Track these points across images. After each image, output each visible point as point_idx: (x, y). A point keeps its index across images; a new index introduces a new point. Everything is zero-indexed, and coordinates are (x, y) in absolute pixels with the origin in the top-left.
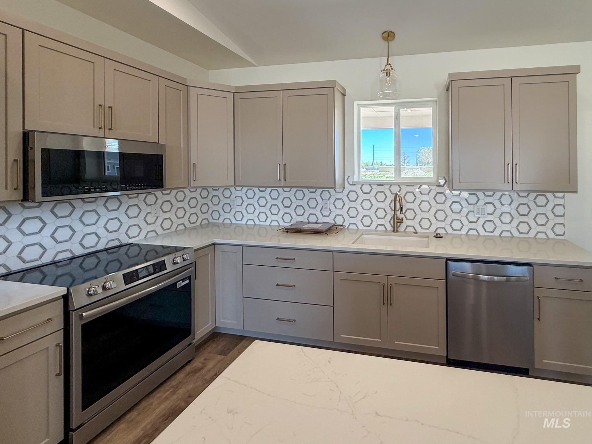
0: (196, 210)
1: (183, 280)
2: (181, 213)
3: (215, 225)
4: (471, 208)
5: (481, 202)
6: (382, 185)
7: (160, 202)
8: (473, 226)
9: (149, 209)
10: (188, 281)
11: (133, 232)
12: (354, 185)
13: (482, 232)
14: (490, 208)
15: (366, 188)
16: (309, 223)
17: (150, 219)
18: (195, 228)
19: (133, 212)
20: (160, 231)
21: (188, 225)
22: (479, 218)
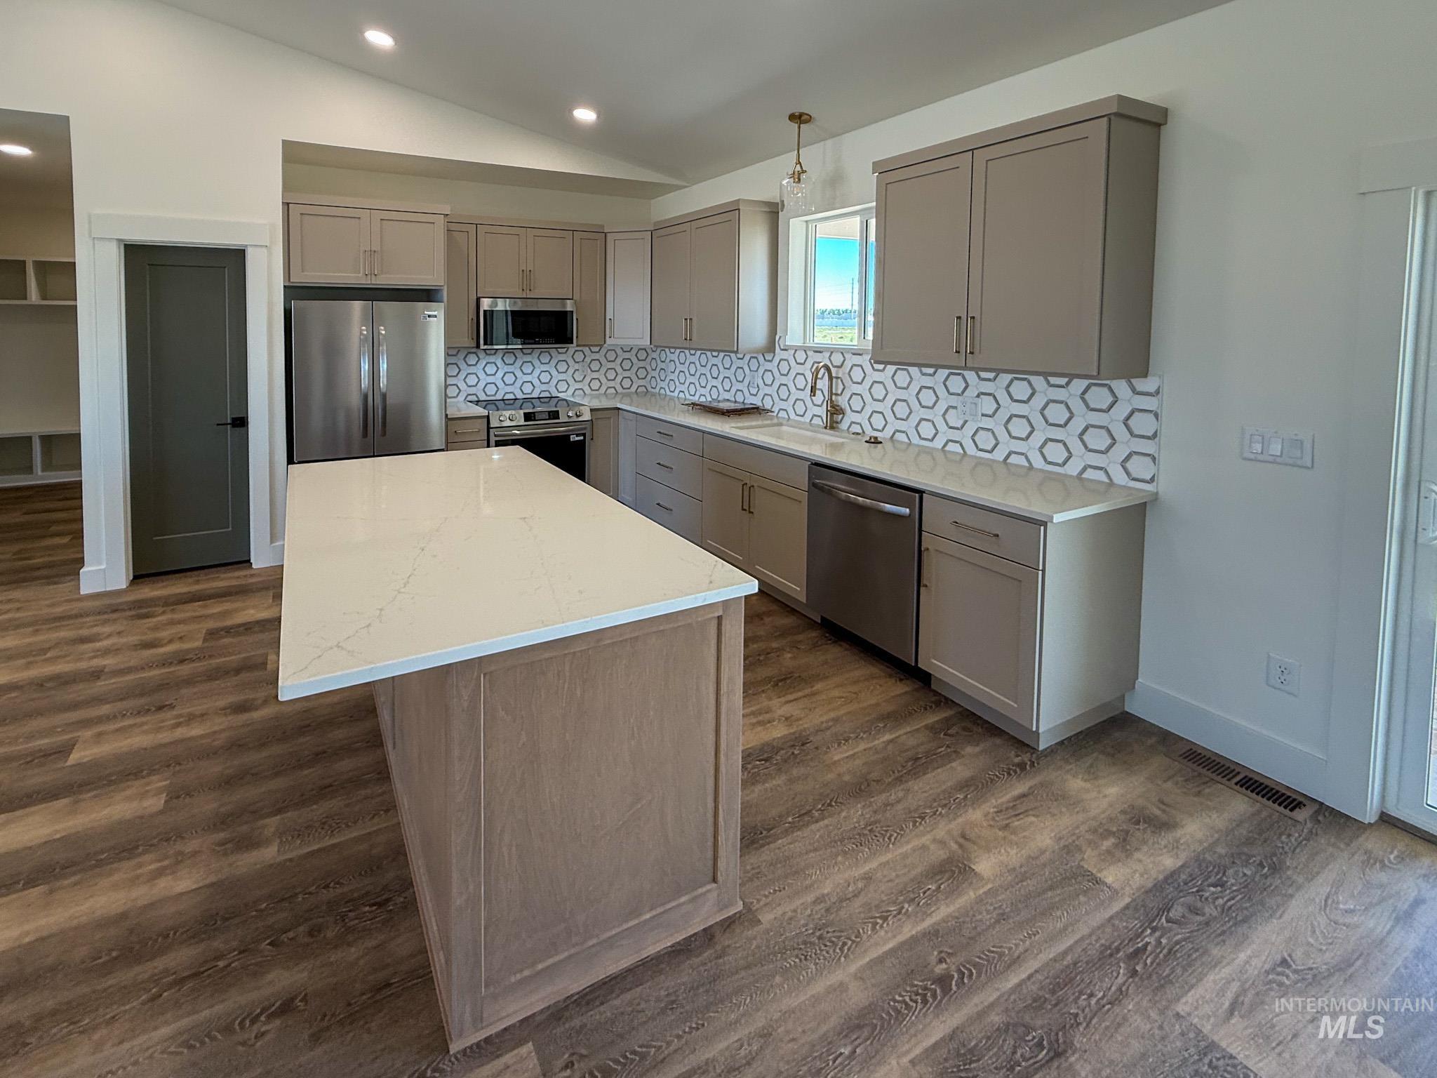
0: (631, 374)
1: (577, 435)
2: (611, 375)
3: (653, 395)
4: (953, 401)
5: (972, 392)
6: (820, 352)
7: (588, 360)
8: (955, 435)
9: (577, 366)
10: (582, 438)
11: (563, 387)
12: (786, 350)
13: (971, 450)
14: (988, 405)
15: (801, 356)
16: (736, 402)
17: (578, 376)
18: (628, 395)
19: (562, 367)
20: (588, 391)
21: (620, 390)
22: (966, 422)
